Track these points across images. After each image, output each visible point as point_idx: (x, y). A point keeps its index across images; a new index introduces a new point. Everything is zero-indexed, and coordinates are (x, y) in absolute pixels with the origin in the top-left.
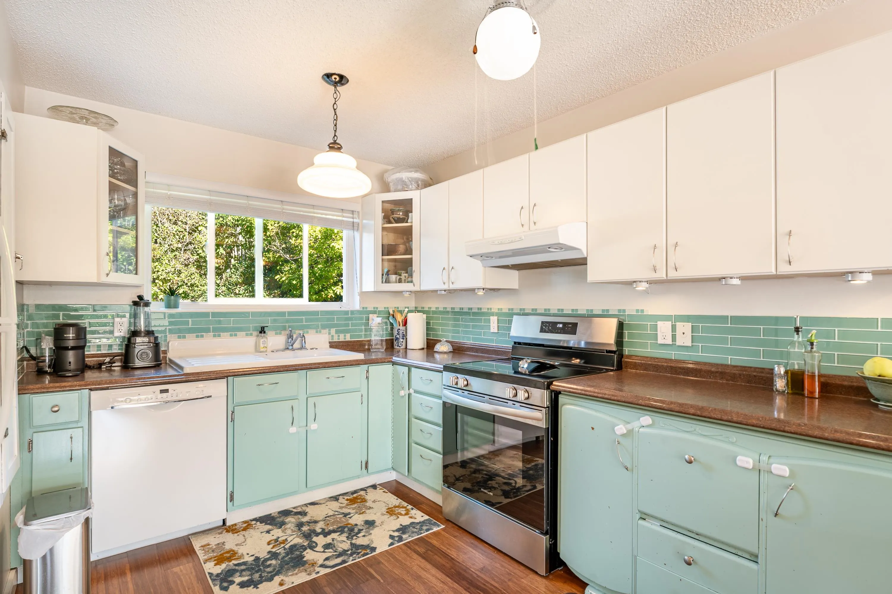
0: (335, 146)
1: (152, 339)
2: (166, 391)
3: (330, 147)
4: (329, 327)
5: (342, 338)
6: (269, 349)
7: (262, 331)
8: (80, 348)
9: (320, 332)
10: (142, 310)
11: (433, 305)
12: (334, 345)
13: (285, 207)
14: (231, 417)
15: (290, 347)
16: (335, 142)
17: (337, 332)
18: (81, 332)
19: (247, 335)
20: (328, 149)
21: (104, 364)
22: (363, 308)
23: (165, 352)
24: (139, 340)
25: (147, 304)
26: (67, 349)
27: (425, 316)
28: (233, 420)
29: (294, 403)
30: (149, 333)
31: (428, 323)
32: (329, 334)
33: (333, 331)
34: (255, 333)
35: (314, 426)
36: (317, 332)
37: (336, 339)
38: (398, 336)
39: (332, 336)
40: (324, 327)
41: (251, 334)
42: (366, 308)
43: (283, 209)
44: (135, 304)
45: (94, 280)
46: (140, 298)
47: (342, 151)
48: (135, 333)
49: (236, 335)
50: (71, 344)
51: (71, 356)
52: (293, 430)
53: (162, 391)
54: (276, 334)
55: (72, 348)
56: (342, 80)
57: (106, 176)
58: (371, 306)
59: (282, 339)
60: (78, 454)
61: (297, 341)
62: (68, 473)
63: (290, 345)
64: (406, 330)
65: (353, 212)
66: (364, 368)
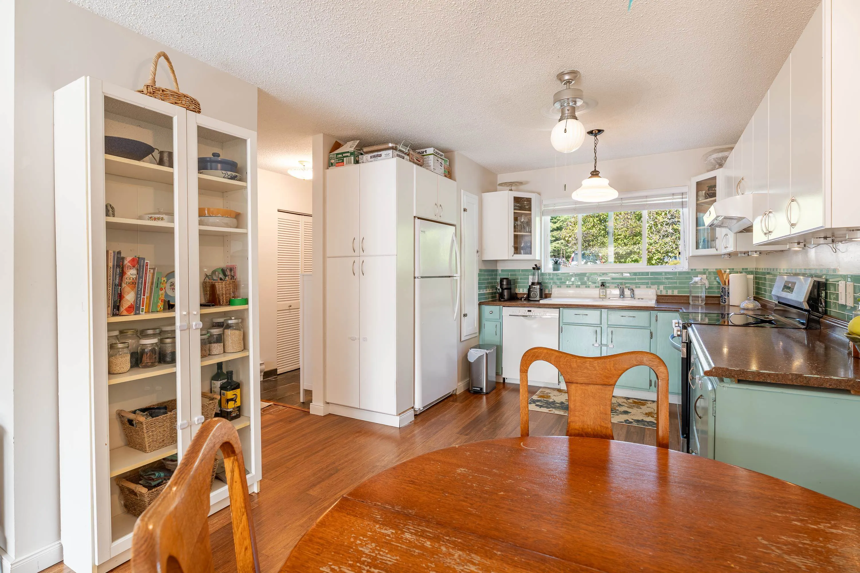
0: (595, 173)
1: (539, 287)
2: (530, 311)
3: (592, 174)
4: (660, 284)
5: (668, 293)
6: (602, 298)
7: (603, 285)
8: (509, 289)
9: (650, 287)
10: (537, 272)
12: (659, 297)
13: (623, 201)
14: (560, 330)
15: (622, 296)
16: (595, 171)
17: (665, 288)
18: (510, 282)
19: (595, 287)
20: (590, 175)
21: (523, 298)
22: (692, 270)
23: (550, 294)
24: (535, 287)
25: (539, 269)
26: (504, 289)
27: (751, 277)
28: (562, 332)
29: (598, 329)
30: (541, 284)
31: (756, 284)
32: (658, 289)
33: (661, 287)
34: (600, 286)
35: (611, 346)
36: (647, 287)
37: (662, 295)
38: (722, 294)
39: (661, 291)
40: (653, 284)
41: (598, 287)
42: (695, 270)
43: (623, 203)
44: (534, 268)
45: (506, 258)
46: (536, 265)
47: (599, 175)
48: (533, 284)
50: (505, 287)
51: (506, 292)
52: (597, 345)
54: (615, 287)
55: (506, 289)
56: (600, 131)
57: (512, 211)
58: (700, 266)
59: (617, 292)
60: (498, 333)
61: (627, 292)
62: (495, 340)
63: (622, 294)
64: (728, 289)
65: (682, 194)
66: (654, 313)
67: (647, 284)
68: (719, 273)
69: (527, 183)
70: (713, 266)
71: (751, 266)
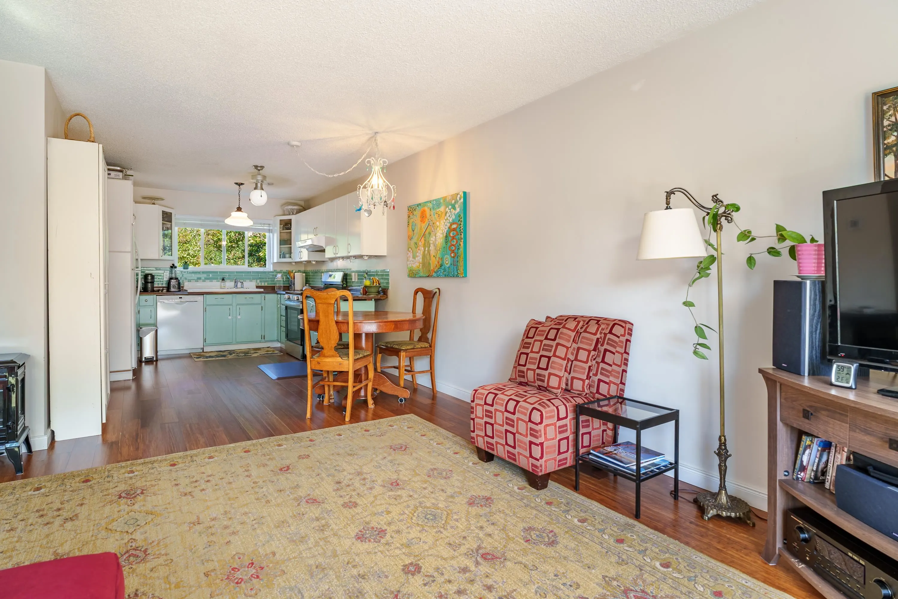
0: (239, 209)
1: (178, 281)
2: (181, 298)
4: (257, 279)
5: (263, 284)
6: (226, 287)
7: (223, 279)
8: (152, 282)
10: (174, 270)
11: (309, 269)
12: (258, 287)
14: (205, 310)
16: (239, 207)
17: (261, 282)
18: (153, 277)
19: (217, 281)
20: (237, 211)
21: (161, 290)
22: (274, 270)
23: (183, 287)
24: (172, 280)
25: (176, 267)
26: (148, 282)
27: (304, 274)
28: (206, 311)
29: (231, 307)
30: (176, 279)
31: (306, 278)
32: (257, 282)
33: (258, 281)
34: (221, 280)
35: (239, 317)
36: (251, 280)
37: (260, 285)
38: (290, 283)
40: (254, 279)
41: (219, 281)
42: (276, 270)
44: (171, 267)
45: (157, 258)
46: (173, 265)
47: (242, 211)
48: (171, 279)
49: (212, 281)
50: (150, 281)
51: (149, 285)
52: (230, 317)
53: (180, 298)
54: (230, 281)
55: (150, 283)
56: (242, 184)
57: (161, 222)
58: (278, 269)
59: (232, 284)
60: (153, 316)
61: (239, 285)
62: (152, 321)
63: (236, 286)
64: (294, 281)
65: (269, 225)
66: (263, 295)
67: (249, 279)
68: (289, 273)
69: (162, 199)
70: (285, 268)
71: (302, 269)
